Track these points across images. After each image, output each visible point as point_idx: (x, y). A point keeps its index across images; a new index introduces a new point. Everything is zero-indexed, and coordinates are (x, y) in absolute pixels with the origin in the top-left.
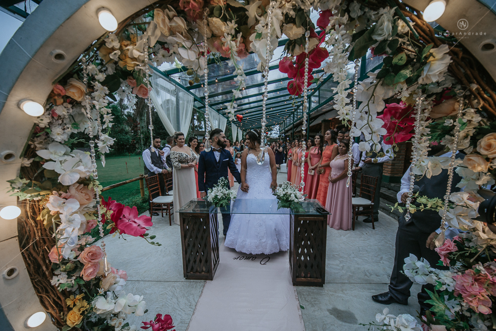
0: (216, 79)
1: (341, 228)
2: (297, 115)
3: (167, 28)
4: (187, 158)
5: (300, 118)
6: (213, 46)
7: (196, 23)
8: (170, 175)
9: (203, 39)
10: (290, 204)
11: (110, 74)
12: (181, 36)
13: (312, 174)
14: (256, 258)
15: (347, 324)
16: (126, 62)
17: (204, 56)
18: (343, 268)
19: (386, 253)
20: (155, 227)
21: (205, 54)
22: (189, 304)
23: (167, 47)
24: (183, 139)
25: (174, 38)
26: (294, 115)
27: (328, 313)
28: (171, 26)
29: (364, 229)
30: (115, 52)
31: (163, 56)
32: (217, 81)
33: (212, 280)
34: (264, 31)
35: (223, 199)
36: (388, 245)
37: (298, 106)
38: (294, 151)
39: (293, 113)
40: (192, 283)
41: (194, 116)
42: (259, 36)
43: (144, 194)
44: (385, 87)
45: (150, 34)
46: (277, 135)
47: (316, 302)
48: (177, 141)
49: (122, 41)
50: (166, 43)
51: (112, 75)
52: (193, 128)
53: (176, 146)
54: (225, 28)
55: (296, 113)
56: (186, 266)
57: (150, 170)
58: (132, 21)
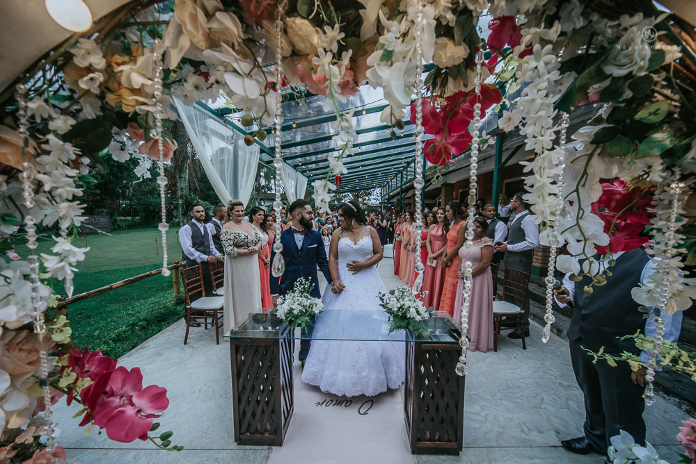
0: (294, 123)
1: (477, 349)
2: (407, 175)
3: (201, 32)
4: (246, 240)
5: (412, 180)
6: (295, 72)
7: (262, 27)
8: (220, 264)
9: (274, 58)
10: (408, 324)
11: (90, 118)
12: (230, 50)
13: (434, 265)
14: (351, 402)
16: (120, 96)
17: (275, 90)
18: (486, 419)
19: (547, 391)
20: (192, 347)
21: (278, 87)
23: (206, 71)
24: (242, 211)
25: (217, 54)
26: (402, 175)
28: (210, 29)
29: (510, 350)
30: (92, 75)
31: (197, 87)
32: (294, 126)
33: (281, 445)
34: (398, 47)
35: (302, 314)
36: (548, 376)
37: (409, 164)
38: (404, 228)
39: (401, 172)
40: (247, 452)
41: (260, 172)
42: (388, 56)
43: (179, 292)
44: (606, 160)
45: (167, 42)
46: (378, 202)
48: (233, 214)
49: (113, 55)
50: (203, 63)
51: (93, 119)
52: (258, 189)
53: (231, 222)
54: (319, 38)
55: (405, 173)
56: (238, 424)
57: (189, 256)
58: (133, 16)
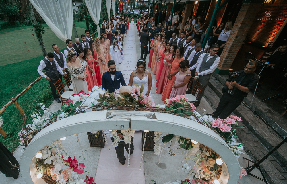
15: (162, 169)
22: (95, 160)
27: (155, 164)
33: (104, 147)
40: (95, 149)
47: (151, 159)
48: (72, 58)
